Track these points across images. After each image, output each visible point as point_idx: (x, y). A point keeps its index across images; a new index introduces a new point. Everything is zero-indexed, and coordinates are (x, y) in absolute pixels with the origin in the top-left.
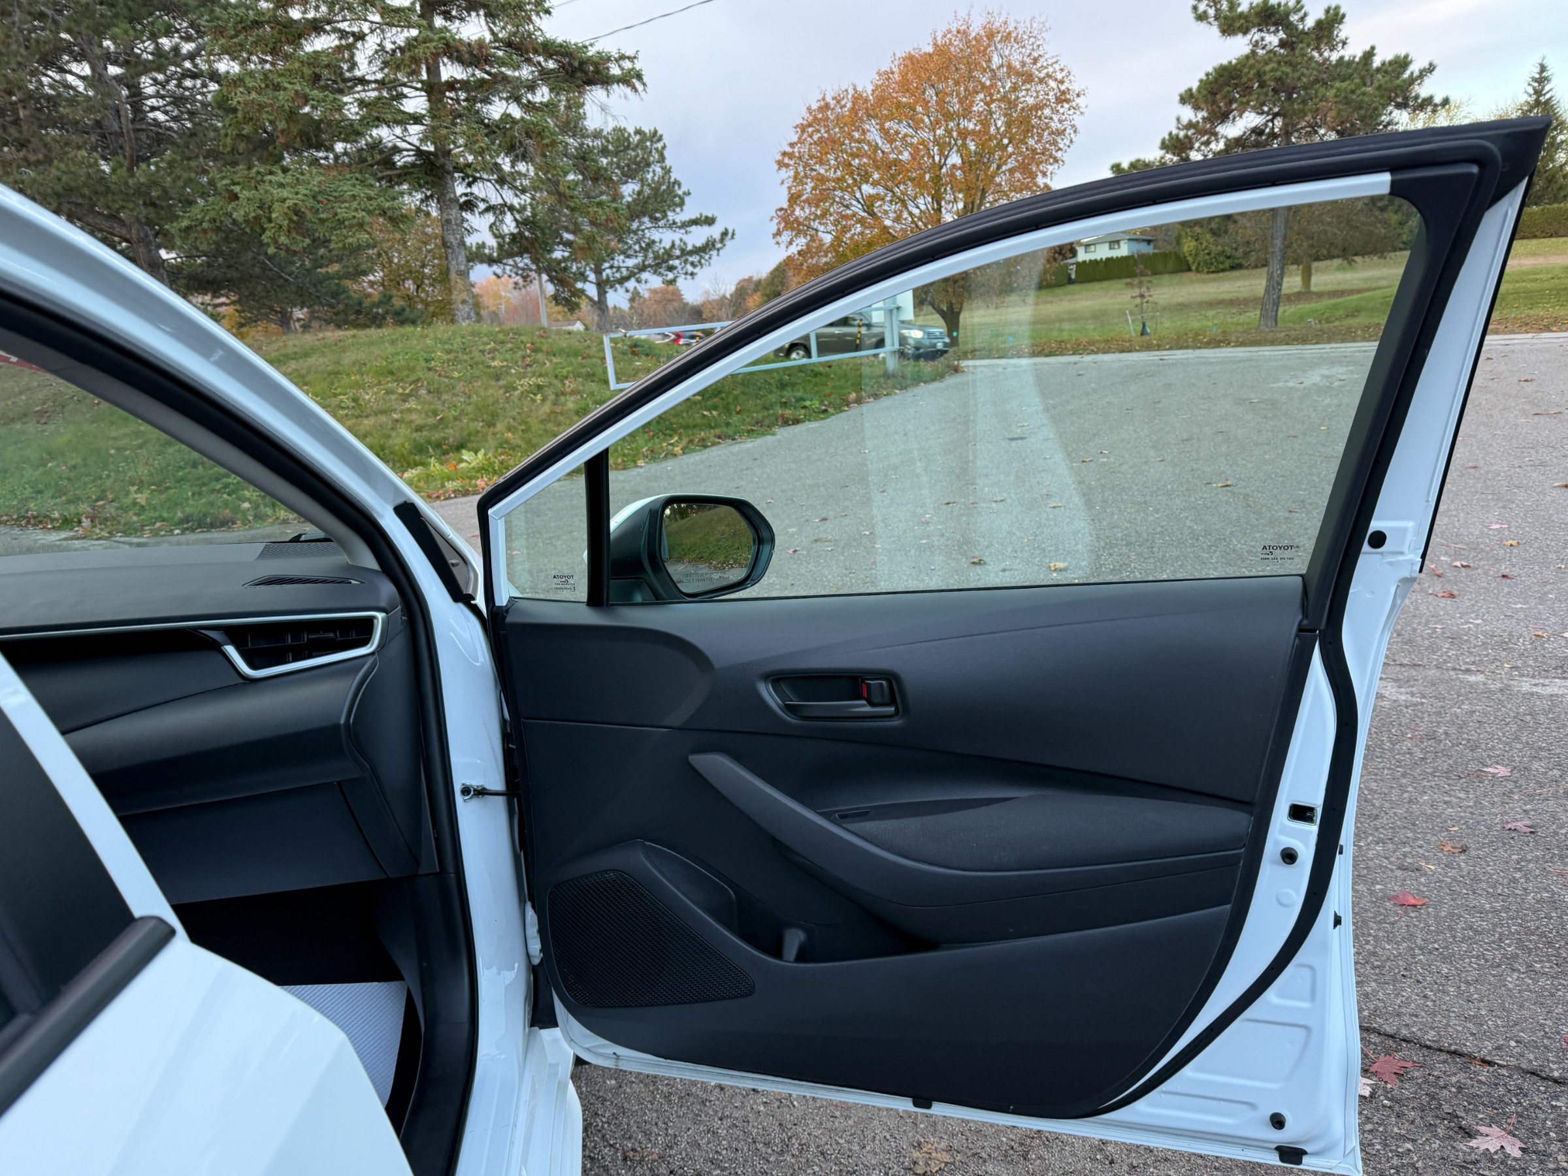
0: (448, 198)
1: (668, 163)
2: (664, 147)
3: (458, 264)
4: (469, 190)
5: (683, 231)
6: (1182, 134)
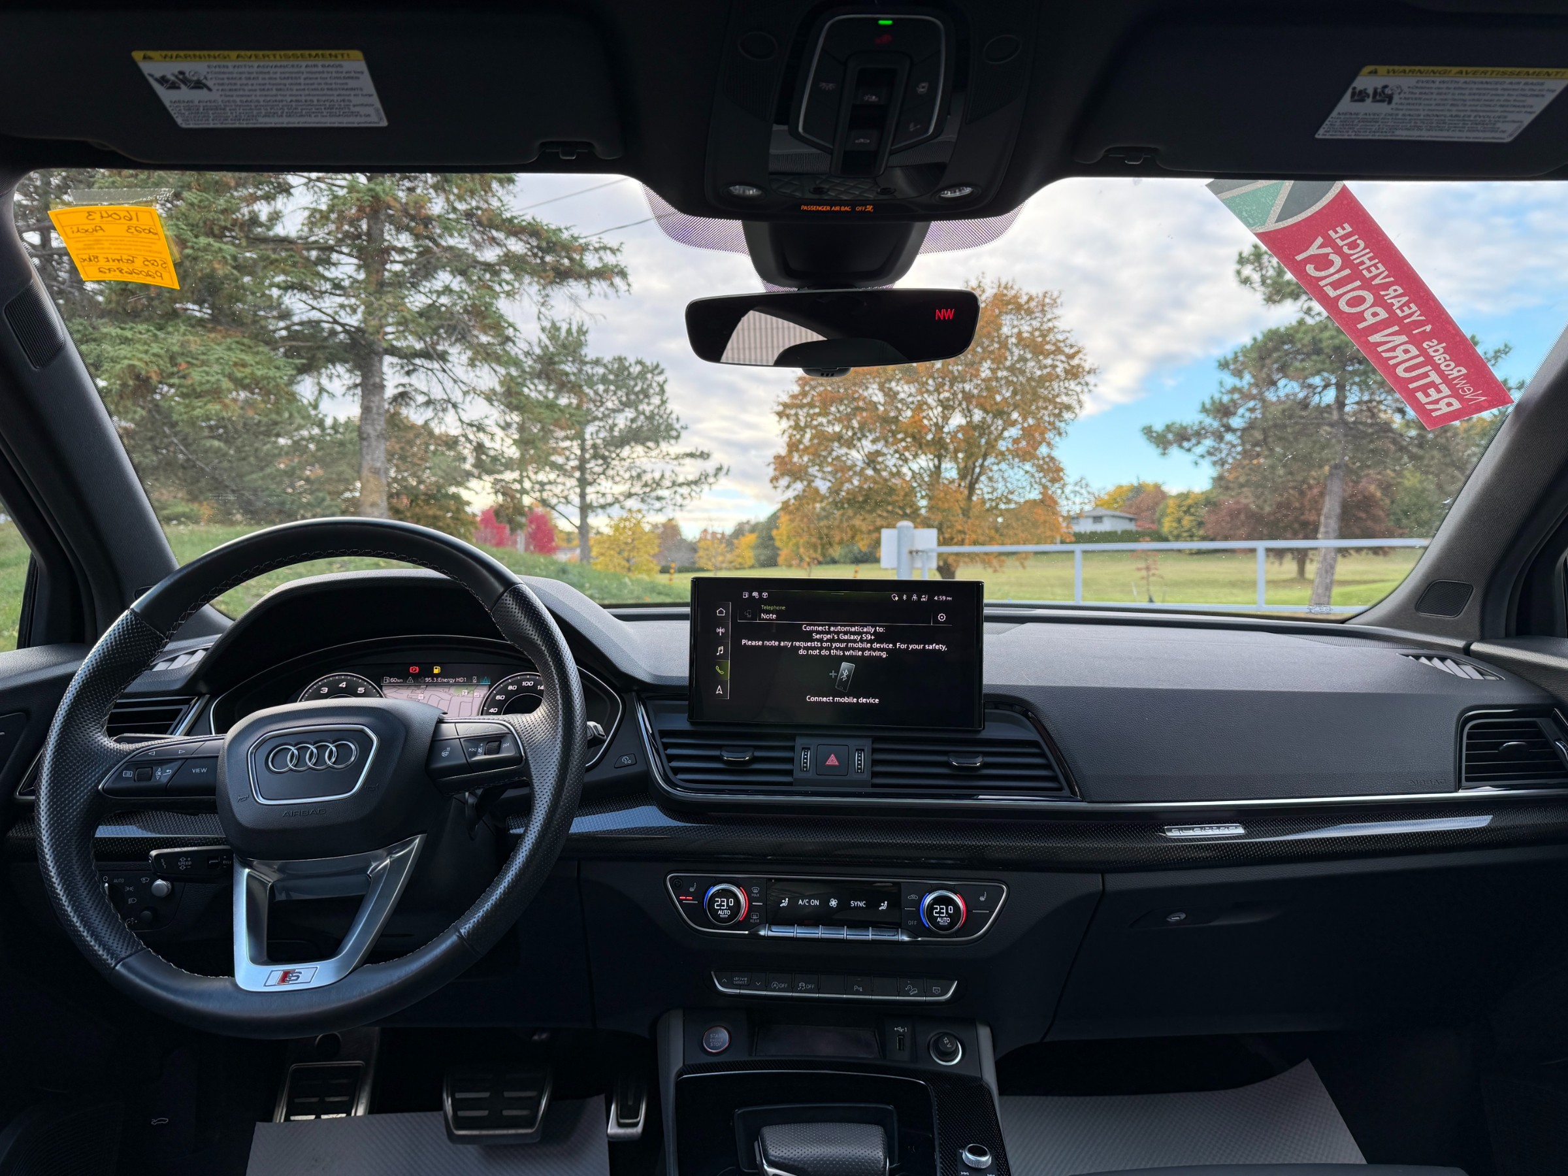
0: (371, 382)
1: (666, 395)
2: (665, 382)
3: (373, 460)
4: (405, 380)
5: (675, 462)
6: (1226, 399)
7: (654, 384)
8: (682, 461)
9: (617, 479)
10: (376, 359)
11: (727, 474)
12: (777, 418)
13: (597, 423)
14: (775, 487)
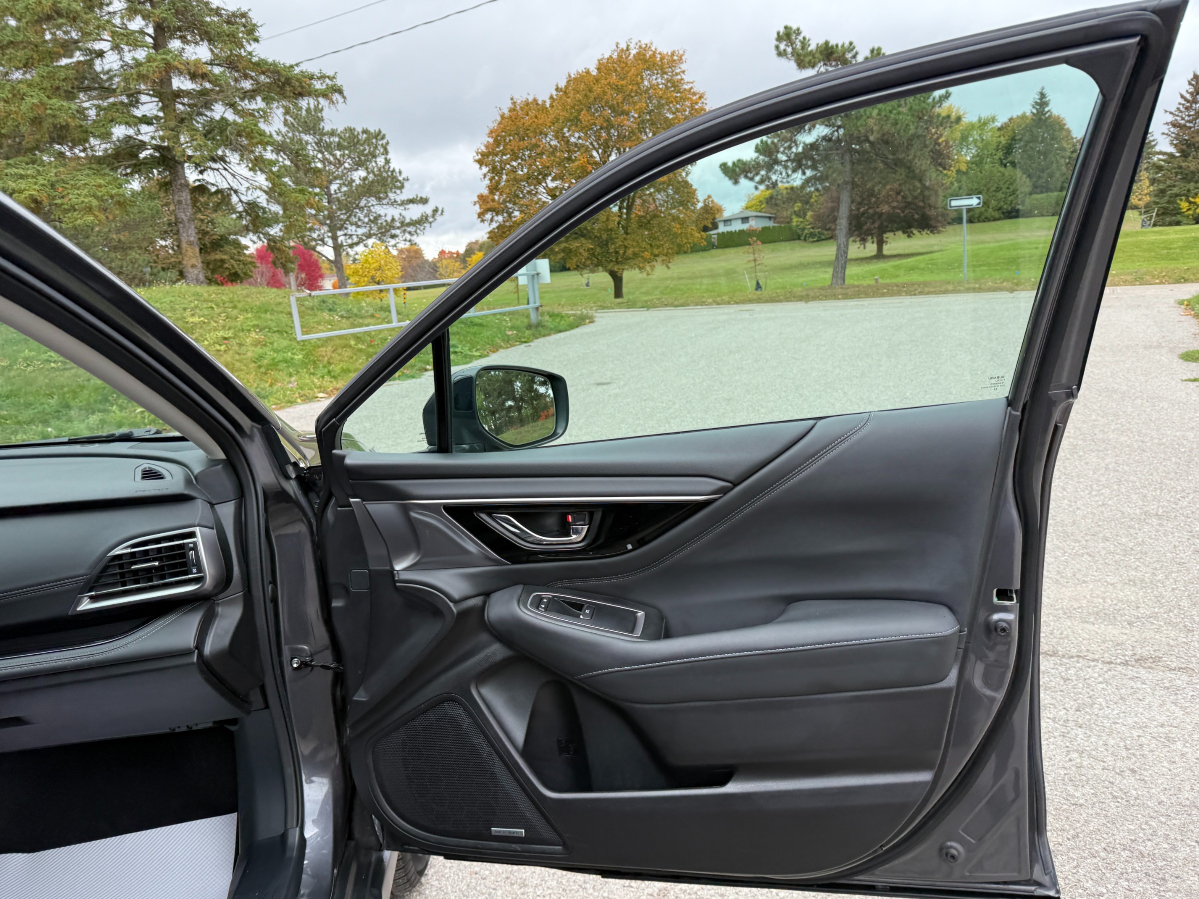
0: (179, 182)
1: (389, 155)
2: (387, 143)
3: (188, 236)
5: (402, 208)
7: (379, 147)
8: (407, 206)
9: (360, 223)
10: (180, 167)
11: (442, 214)
12: (478, 166)
13: (338, 181)
14: (483, 221)
